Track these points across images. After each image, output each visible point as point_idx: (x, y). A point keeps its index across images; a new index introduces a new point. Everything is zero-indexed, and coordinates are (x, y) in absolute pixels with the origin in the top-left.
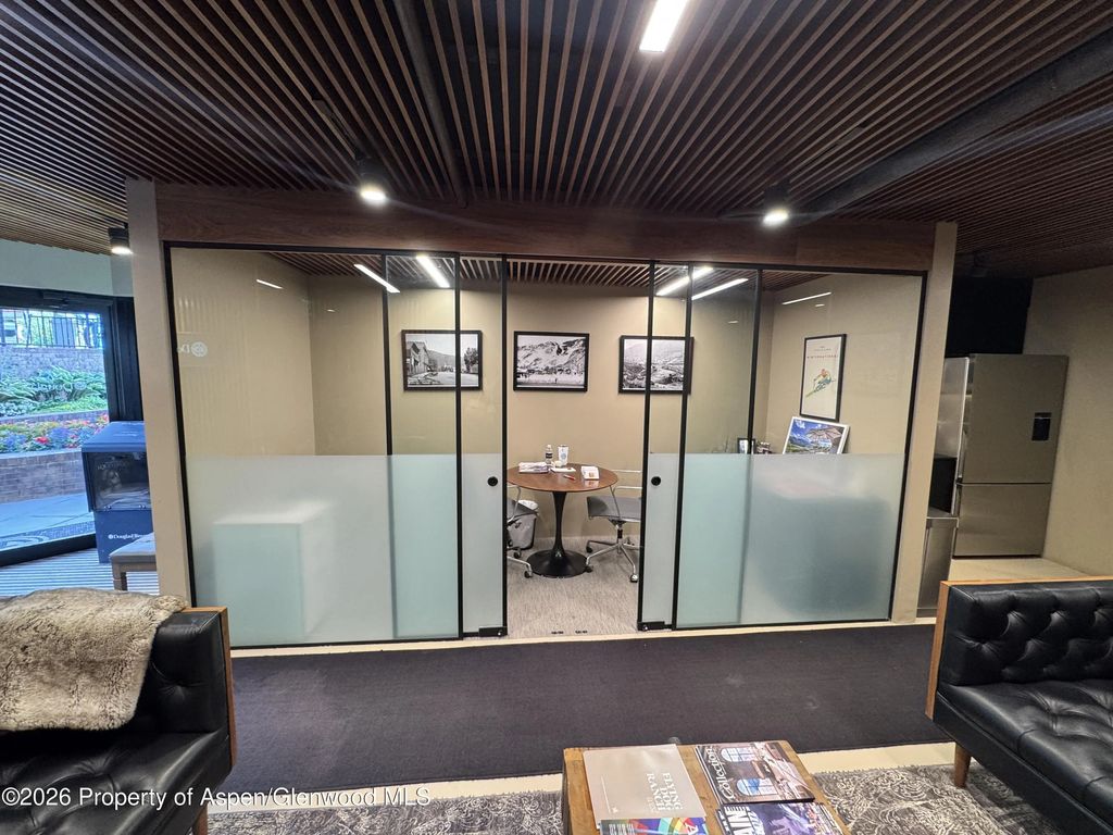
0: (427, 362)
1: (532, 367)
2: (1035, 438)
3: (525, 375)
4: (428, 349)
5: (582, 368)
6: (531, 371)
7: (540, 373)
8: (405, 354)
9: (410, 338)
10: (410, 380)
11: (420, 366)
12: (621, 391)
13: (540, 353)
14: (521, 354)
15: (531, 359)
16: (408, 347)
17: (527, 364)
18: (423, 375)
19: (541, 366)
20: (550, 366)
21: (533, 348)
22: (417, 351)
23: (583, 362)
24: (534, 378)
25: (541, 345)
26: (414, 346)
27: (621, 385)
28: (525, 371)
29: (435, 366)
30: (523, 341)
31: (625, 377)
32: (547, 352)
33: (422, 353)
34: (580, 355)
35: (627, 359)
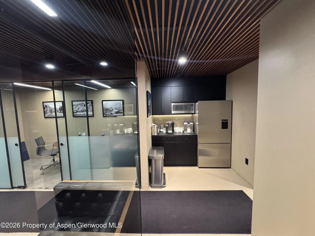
0: (50, 110)
1: (78, 110)
2: (223, 128)
3: (76, 113)
4: (50, 106)
5: (91, 110)
6: (77, 112)
7: (80, 112)
8: (44, 108)
9: (45, 104)
10: (46, 115)
11: (48, 111)
12: (104, 116)
13: (79, 106)
14: (74, 107)
15: (77, 108)
16: (45, 106)
17: (76, 110)
18: (49, 114)
19: (80, 110)
20: (83, 110)
21: (77, 105)
22: (47, 107)
23: (91, 108)
24: (78, 113)
25: (79, 104)
26: (46, 106)
27: (103, 115)
28: (76, 111)
29: (52, 111)
30: (74, 103)
31: (104, 112)
32: (81, 106)
33: (48, 107)
34: (91, 106)
35: (104, 107)
